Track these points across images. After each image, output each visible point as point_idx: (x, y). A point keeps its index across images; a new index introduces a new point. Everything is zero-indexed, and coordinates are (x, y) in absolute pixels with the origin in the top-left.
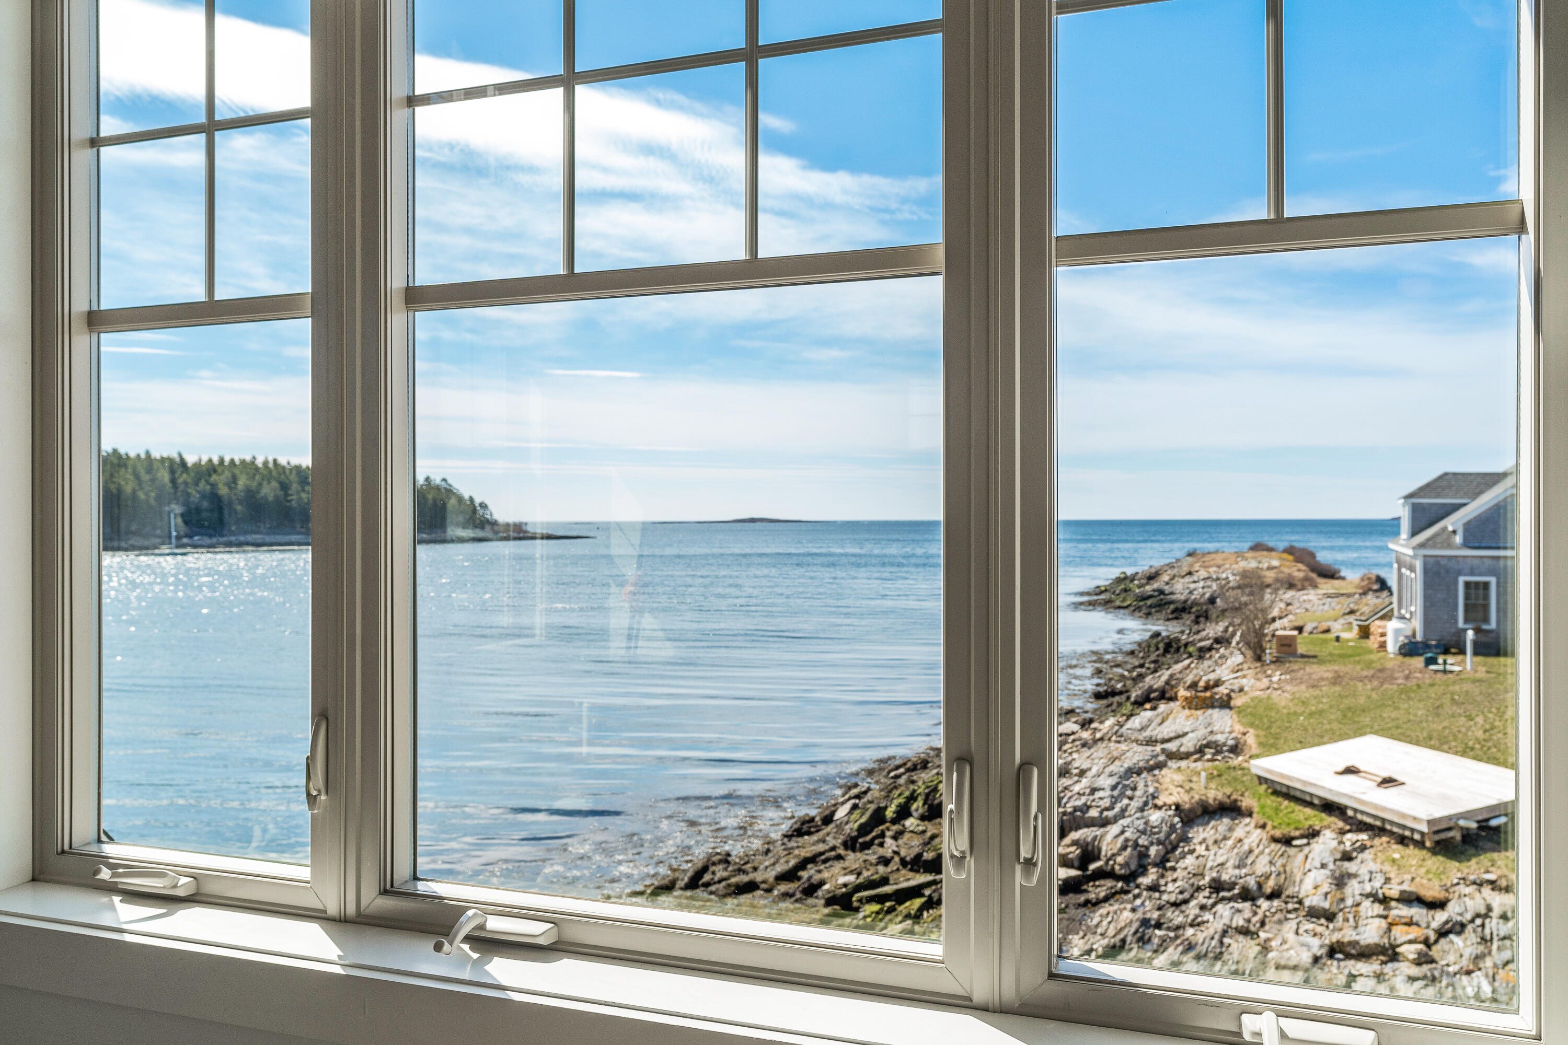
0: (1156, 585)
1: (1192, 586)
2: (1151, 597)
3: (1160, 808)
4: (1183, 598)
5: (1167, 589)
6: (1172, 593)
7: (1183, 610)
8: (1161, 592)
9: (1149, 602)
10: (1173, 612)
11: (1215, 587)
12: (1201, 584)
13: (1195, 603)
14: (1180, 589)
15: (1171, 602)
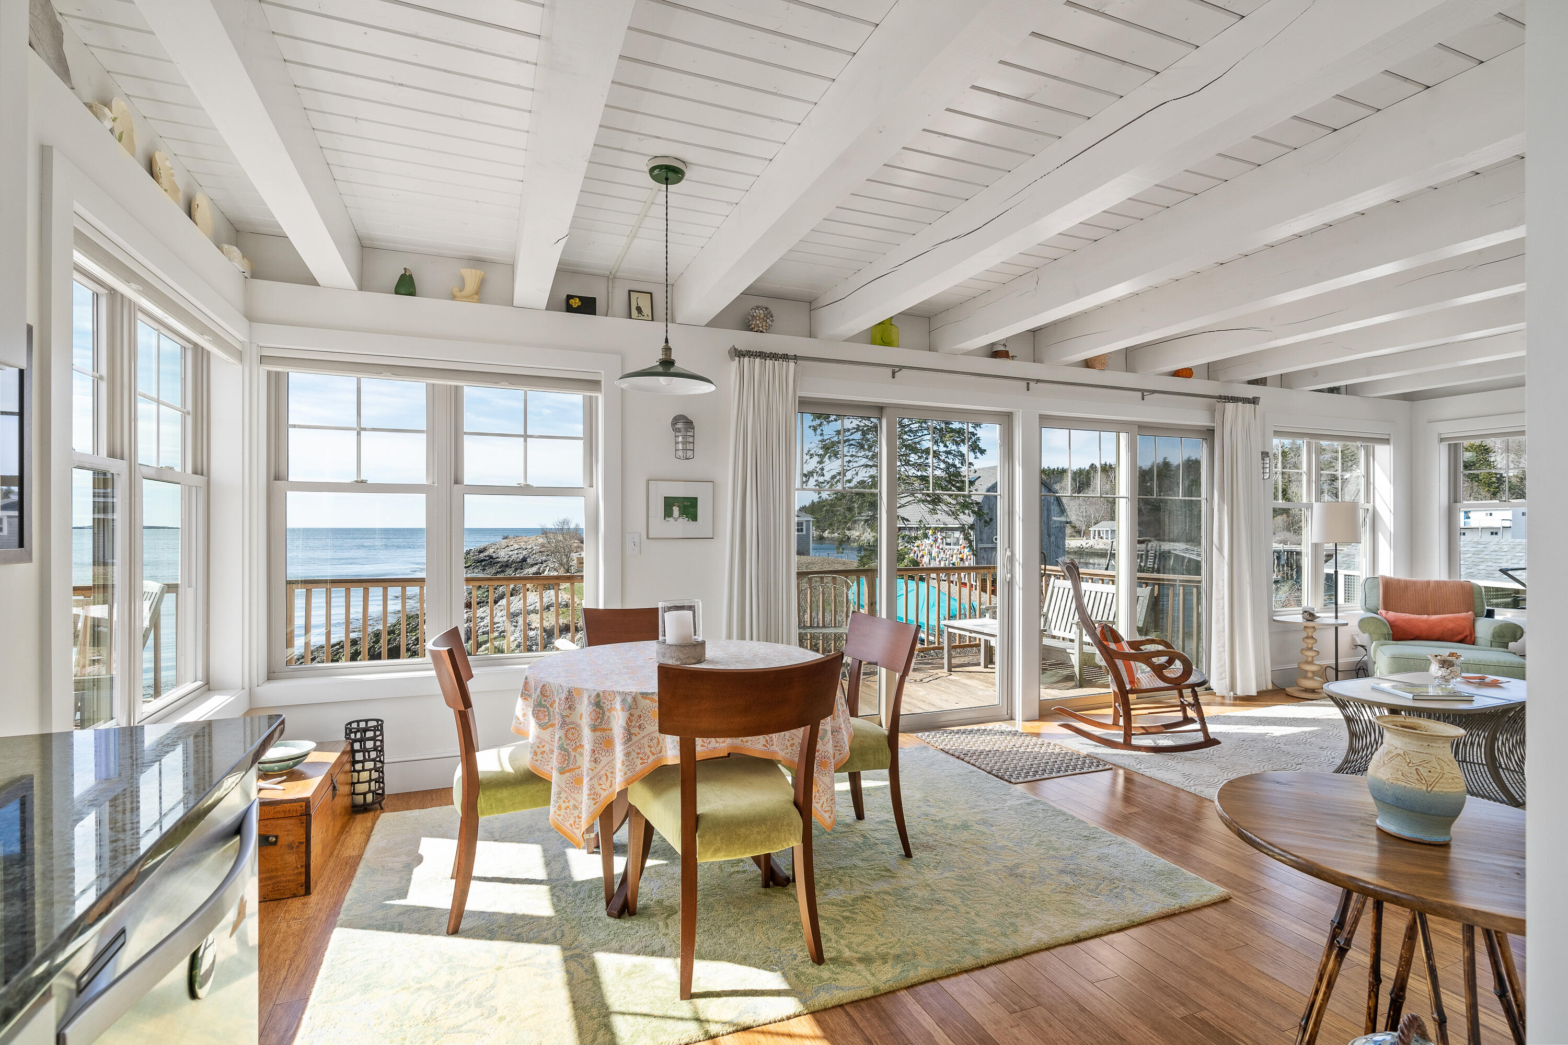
0: (486, 554)
1: (511, 553)
2: (484, 560)
3: (534, 630)
4: (505, 560)
5: (494, 555)
6: (498, 558)
7: (507, 566)
8: (491, 557)
9: (483, 564)
10: (500, 568)
11: (525, 552)
12: (516, 552)
13: (513, 562)
14: (503, 555)
15: (499, 562)
